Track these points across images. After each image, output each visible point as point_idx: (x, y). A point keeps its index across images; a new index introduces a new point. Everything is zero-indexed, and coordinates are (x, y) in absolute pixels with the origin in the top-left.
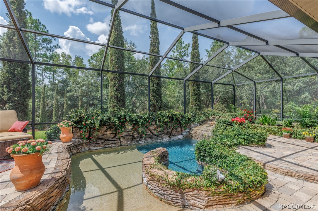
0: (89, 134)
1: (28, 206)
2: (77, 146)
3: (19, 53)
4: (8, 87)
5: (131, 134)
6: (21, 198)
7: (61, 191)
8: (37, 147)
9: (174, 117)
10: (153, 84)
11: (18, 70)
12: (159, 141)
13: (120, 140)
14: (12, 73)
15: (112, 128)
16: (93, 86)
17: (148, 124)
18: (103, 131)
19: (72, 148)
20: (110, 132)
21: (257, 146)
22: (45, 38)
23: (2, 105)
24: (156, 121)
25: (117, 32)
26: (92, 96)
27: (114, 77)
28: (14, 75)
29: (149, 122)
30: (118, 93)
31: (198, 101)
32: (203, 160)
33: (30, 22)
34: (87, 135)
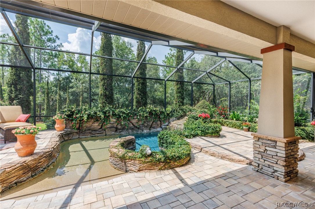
0: (80, 125)
1: (24, 164)
2: (68, 134)
3: (23, 60)
4: (15, 87)
5: (115, 126)
6: (20, 160)
7: (48, 160)
8: (31, 131)
9: (154, 113)
10: (139, 84)
11: (23, 73)
12: (139, 132)
13: (105, 131)
14: (18, 76)
15: (99, 121)
16: (93, 83)
17: (130, 118)
18: (91, 124)
19: (64, 136)
20: (97, 124)
21: (212, 137)
22: (50, 38)
23: (10, 102)
24: (138, 115)
25: (107, 39)
26: (93, 92)
27: (104, 78)
28: (20, 77)
29: (131, 117)
30: (107, 92)
31: (181, 99)
32: (162, 146)
33: (36, 24)
34: (78, 126)
